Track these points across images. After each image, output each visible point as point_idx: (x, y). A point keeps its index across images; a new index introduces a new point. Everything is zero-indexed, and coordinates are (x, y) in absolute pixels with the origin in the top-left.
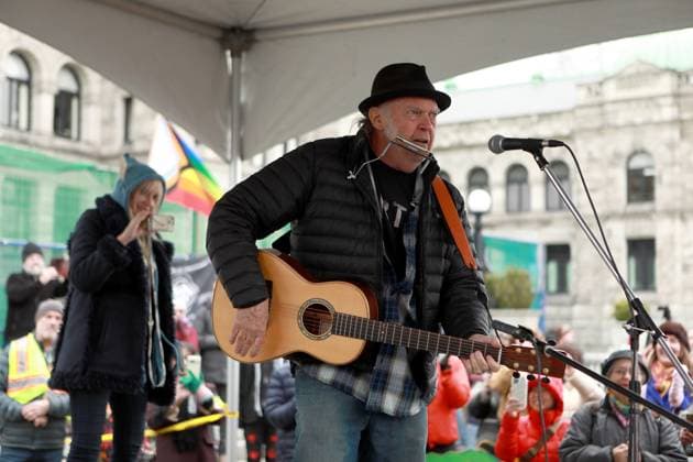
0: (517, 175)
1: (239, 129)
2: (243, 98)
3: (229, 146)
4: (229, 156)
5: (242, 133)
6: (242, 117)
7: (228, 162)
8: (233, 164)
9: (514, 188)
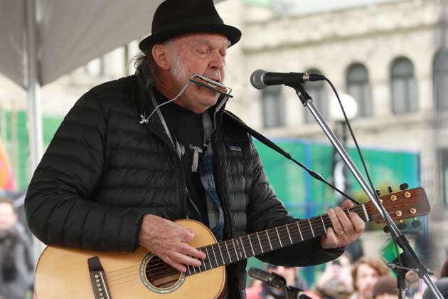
0: (402, 69)
1: (37, 51)
2: (39, 17)
3: (25, 71)
4: (26, 82)
5: (40, 55)
6: (39, 37)
7: (26, 89)
8: (31, 90)
9: (400, 85)
